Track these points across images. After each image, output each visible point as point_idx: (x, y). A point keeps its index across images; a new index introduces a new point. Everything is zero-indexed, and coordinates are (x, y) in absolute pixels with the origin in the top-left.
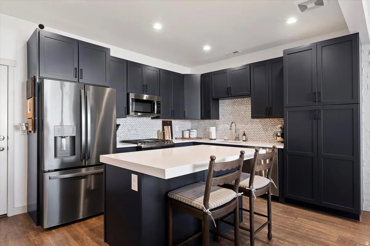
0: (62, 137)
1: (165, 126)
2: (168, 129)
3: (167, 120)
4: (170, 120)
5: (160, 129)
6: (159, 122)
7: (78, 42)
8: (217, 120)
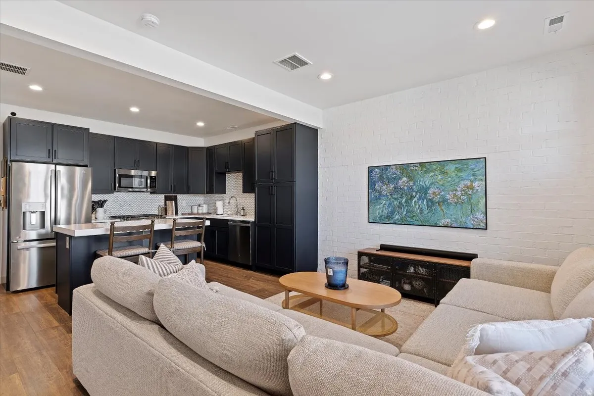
0: (32, 212)
1: (167, 202)
2: (172, 204)
3: (171, 195)
4: (176, 195)
5: (162, 203)
6: (161, 197)
7: (53, 125)
8: (224, 195)
